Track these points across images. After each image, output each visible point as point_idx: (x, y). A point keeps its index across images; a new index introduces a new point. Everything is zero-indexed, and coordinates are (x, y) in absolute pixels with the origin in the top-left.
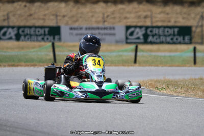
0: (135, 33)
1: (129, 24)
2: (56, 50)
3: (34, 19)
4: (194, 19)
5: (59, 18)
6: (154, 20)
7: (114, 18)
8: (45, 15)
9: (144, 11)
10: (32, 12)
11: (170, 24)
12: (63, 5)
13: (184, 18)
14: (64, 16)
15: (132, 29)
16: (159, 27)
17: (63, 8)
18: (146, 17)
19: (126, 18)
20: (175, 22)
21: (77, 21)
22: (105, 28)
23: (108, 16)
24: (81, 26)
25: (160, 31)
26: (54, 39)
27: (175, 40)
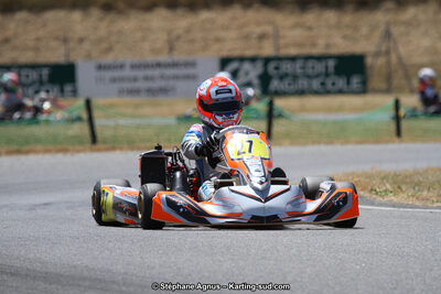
0: (241, 73)
1: (225, 53)
2: (96, 114)
3: (15, 48)
4: (367, 37)
5: (72, 44)
6: (282, 42)
7: (192, 41)
8: (38, 39)
9: (258, 24)
10: (9, 33)
11: (316, 51)
12: (77, 15)
13: (344, 37)
14: (81, 40)
15: (234, 65)
16: (293, 59)
17: (78, 22)
18: (262, 37)
19: (218, 40)
20: (328, 46)
21: (109, 49)
22: (174, 65)
23: (178, 38)
24: (121, 60)
25: (297, 67)
26: (62, 91)
27: (329, 86)
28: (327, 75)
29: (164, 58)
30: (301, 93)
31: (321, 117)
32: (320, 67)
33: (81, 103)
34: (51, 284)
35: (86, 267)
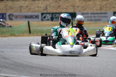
1: (115, 11)
5: (75, 8)
7: (107, 7)
10: (60, 5)
14: (78, 7)
17: (77, 2)
21: (86, 9)
22: (101, 13)
23: (103, 6)
24: (88, 12)
26: (72, 20)
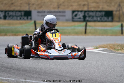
0: (78, 15)
1: (74, 9)
2: (37, 25)
3: (15, 6)
4: (114, 6)
5: (31, 5)
6: (90, 6)
7: (64, 6)
8: (21, 4)
9: (83, 1)
10: (13, 2)
11: (99, 9)
13: (107, 6)
14: (33, 4)
15: (76, 13)
16: (93, 11)
18: (84, 5)
20: (103, 8)
21: (41, 7)
22: (59, 12)
23: (61, 5)
24: (44, 10)
25: (94, 14)
26: (27, 18)
27: (103, 19)
28: (102, 16)
29: (56, 10)
30: (95, 21)
31: (100, 28)
32: (100, 14)
33: (33, 22)
34: (24, 72)
35: (34, 68)
